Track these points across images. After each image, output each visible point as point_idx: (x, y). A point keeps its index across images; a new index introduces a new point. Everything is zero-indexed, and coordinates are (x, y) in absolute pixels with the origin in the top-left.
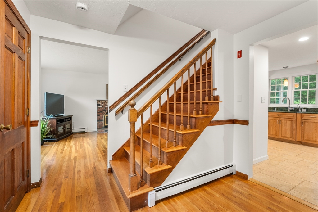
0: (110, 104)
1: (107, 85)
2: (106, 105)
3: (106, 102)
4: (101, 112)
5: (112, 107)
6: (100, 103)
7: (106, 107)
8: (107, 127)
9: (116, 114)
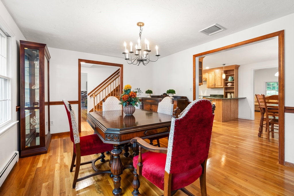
0: (88, 93)
1: (87, 82)
2: (86, 94)
3: (86, 92)
4: (84, 98)
5: (89, 94)
6: (83, 93)
7: (86, 95)
8: (87, 106)
9: (90, 96)
